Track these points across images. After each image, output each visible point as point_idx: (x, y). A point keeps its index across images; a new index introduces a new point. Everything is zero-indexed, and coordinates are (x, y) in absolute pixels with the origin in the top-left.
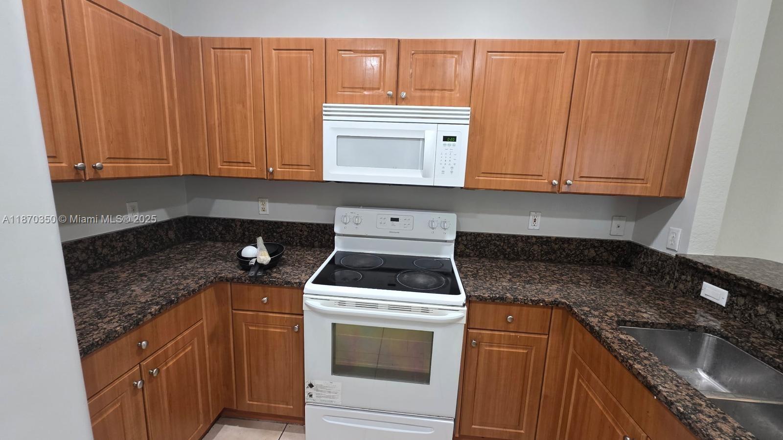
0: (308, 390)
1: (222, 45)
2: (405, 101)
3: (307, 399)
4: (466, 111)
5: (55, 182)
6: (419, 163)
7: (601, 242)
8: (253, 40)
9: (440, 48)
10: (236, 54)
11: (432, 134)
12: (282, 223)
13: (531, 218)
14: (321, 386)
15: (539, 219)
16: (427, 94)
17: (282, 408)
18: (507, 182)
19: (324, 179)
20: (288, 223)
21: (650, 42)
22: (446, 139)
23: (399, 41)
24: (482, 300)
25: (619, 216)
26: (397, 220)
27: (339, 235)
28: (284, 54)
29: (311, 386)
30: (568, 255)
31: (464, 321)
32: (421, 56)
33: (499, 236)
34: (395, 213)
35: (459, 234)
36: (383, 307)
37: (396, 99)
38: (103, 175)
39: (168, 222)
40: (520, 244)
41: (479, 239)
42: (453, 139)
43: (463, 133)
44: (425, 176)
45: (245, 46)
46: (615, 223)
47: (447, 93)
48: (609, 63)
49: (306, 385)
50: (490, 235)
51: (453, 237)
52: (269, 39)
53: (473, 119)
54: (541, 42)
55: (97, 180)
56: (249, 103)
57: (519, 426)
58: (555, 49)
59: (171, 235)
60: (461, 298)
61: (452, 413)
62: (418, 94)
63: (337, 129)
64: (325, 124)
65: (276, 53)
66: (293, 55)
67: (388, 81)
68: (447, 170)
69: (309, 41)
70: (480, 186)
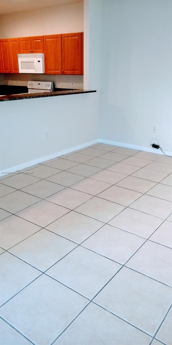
2: (33, 52)
6: (34, 68)
9: (37, 39)
11: (36, 60)
15: (73, 83)
16: (36, 50)
18: (53, 72)
19: (19, 73)
21: (74, 34)
22: (38, 61)
32: (34, 41)
34: (39, 82)
43: (41, 60)
44: (36, 71)
45: (6, 41)
47: (40, 50)
48: (67, 39)
53: (45, 56)
58: (57, 37)
63: (21, 60)
64: (18, 59)
65: (11, 42)
66: (14, 42)
67: (30, 47)
68: (39, 69)
69: (16, 38)
70: (48, 73)
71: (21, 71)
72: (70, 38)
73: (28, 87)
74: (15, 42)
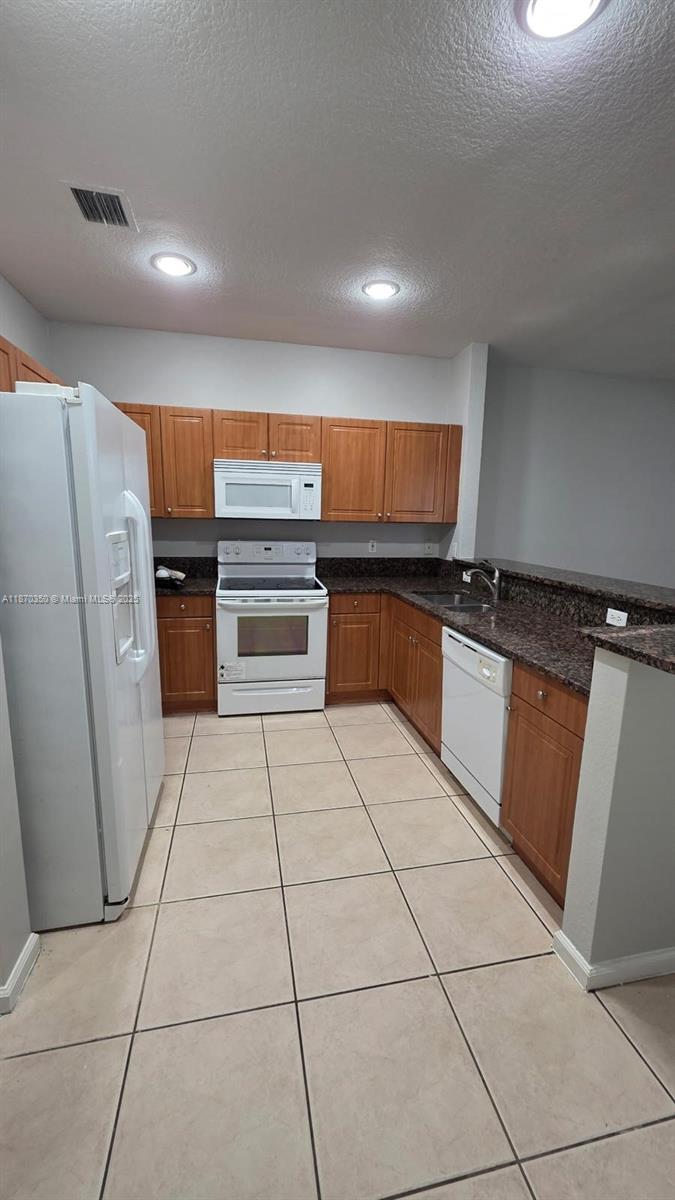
0: (219, 672)
2: (275, 458)
3: (219, 679)
4: (319, 466)
6: (288, 503)
7: (419, 559)
8: (152, 407)
9: (297, 422)
11: (296, 481)
12: (165, 558)
13: (370, 544)
14: (230, 667)
15: (375, 544)
16: (291, 453)
17: (196, 694)
18: (350, 516)
19: (217, 516)
20: (171, 558)
21: (428, 425)
22: (306, 485)
23: (268, 414)
24: (338, 593)
25: (429, 540)
26: (270, 549)
27: (222, 564)
28: (179, 420)
29: (222, 667)
30: (397, 571)
31: (327, 606)
32: (284, 426)
33: (348, 559)
34: (268, 544)
35: (318, 560)
36: (274, 601)
37: (268, 457)
40: (363, 565)
41: (333, 562)
42: (311, 486)
43: (317, 481)
44: (292, 511)
45: (145, 411)
46: (427, 545)
47: (304, 453)
48: (405, 436)
49: (219, 667)
50: (342, 559)
51: (314, 560)
52: (166, 407)
53: (323, 471)
54: (364, 421)
57: (367, 680)
58: (373, 426)
60: (325, 591)
61: (323, 673)
62: (284, 453)
63: (225, 478)
64: (217, 475)
65: (172, 419)
66: (185, 420)
67: (261, 443)
68: (309, 507)
69: (200, 410)
70: (332, 519)
71: (223, 510)
73: (219, 560)
74: (197, 420)
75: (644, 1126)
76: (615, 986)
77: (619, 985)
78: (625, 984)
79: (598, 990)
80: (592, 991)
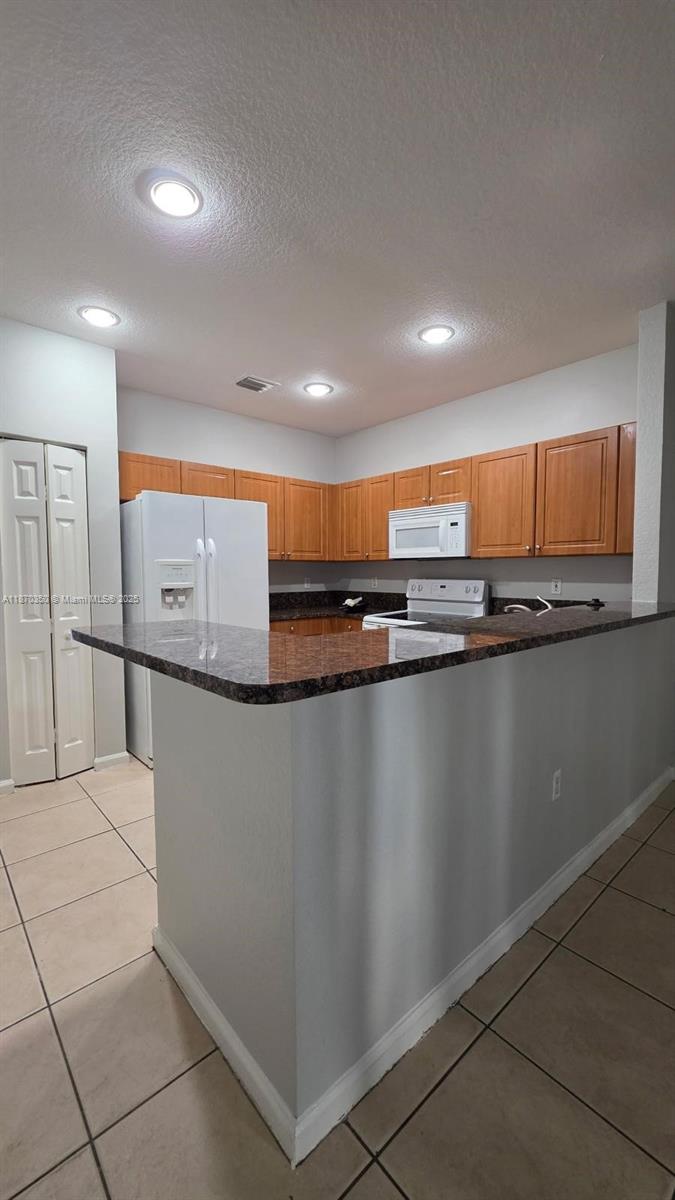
1: (347, 487)
4: (464, 504)
5: (269, 561)
6: (436, 543)
8: (362, 480)
9: (451, 467)
10: (354, 489)
11: (443, 523)
12: (383, 593)
13: (553, 584)
15: (559, 584)
16: (446, 495)
18: (498, 551)
19: (390, 558)
20: (386, 594)
22: (452, 524)
23: (430, 466)
26: (444, 586)
27: (409, 599)
28: (375, 486)
32: (442, 473)
34: (441, 582)
35: (493, 600)
37: (428, 502)
38: (291, 559)
39: (325, 592)
42: (456, 524)
43: (462, 519)
44: (441, 550)
45: (358, 484)
47: (457, 495)
48: (558, 454)
51: (482, 599)
55: (289, 561)
56: (359, 516)
58: (521, 452)
59: (326, 600)
62: (440, 497)
63: (396, 526)
64: (390, 523)
65: (371, 486)
66: (378, 485)
67: (425, 492)
68: (454, 545)
69: (386, 475)
70: (481, 556)
71: (395, 553)
72: (570, 449)
73: (407, 596)
74: (384, 484)
75: (41, 982)
76: (163, 963)
77: (165, 966)
78: (168, 970)
79: (156, 953)
80: (154, 949)
